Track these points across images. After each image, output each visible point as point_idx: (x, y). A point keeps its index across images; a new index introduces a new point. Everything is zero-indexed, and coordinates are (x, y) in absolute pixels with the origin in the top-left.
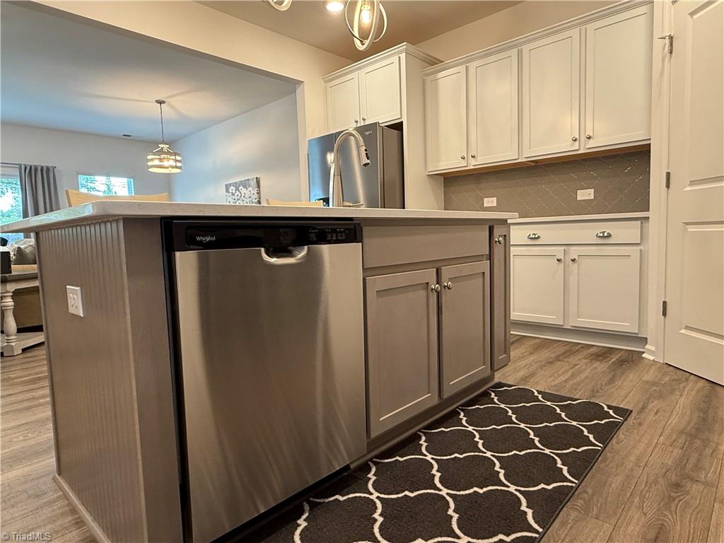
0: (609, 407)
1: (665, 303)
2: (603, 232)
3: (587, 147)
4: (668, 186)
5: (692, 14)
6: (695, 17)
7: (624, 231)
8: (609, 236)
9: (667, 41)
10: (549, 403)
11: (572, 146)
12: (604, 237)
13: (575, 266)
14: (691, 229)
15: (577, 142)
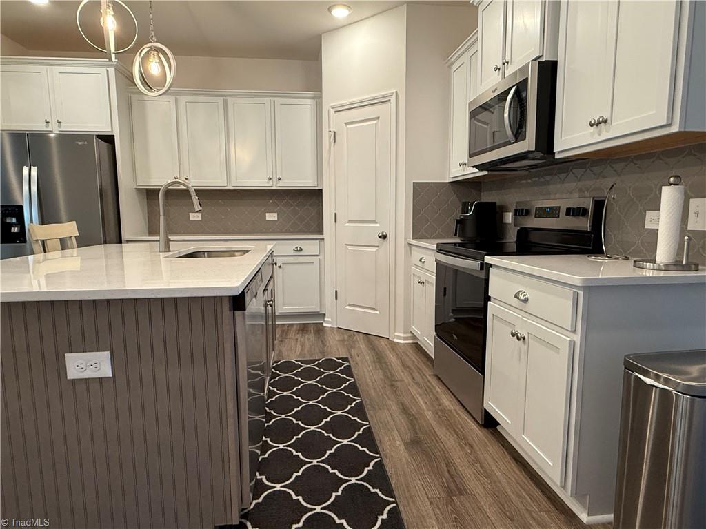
0: (338, 359)
1: (336, 291)
2: (297, 248)
3: (278, 185)
4: (336, 222)
5: (346, 124)
6: (349, 126)
7: (310, 247)
8: (301, 250)
9: (333, 134)
10: (309, 366)
11: (268, 182)
12: (297, 251)
13: (281, 270)
14: (350, 248)
15: (271, 181)
